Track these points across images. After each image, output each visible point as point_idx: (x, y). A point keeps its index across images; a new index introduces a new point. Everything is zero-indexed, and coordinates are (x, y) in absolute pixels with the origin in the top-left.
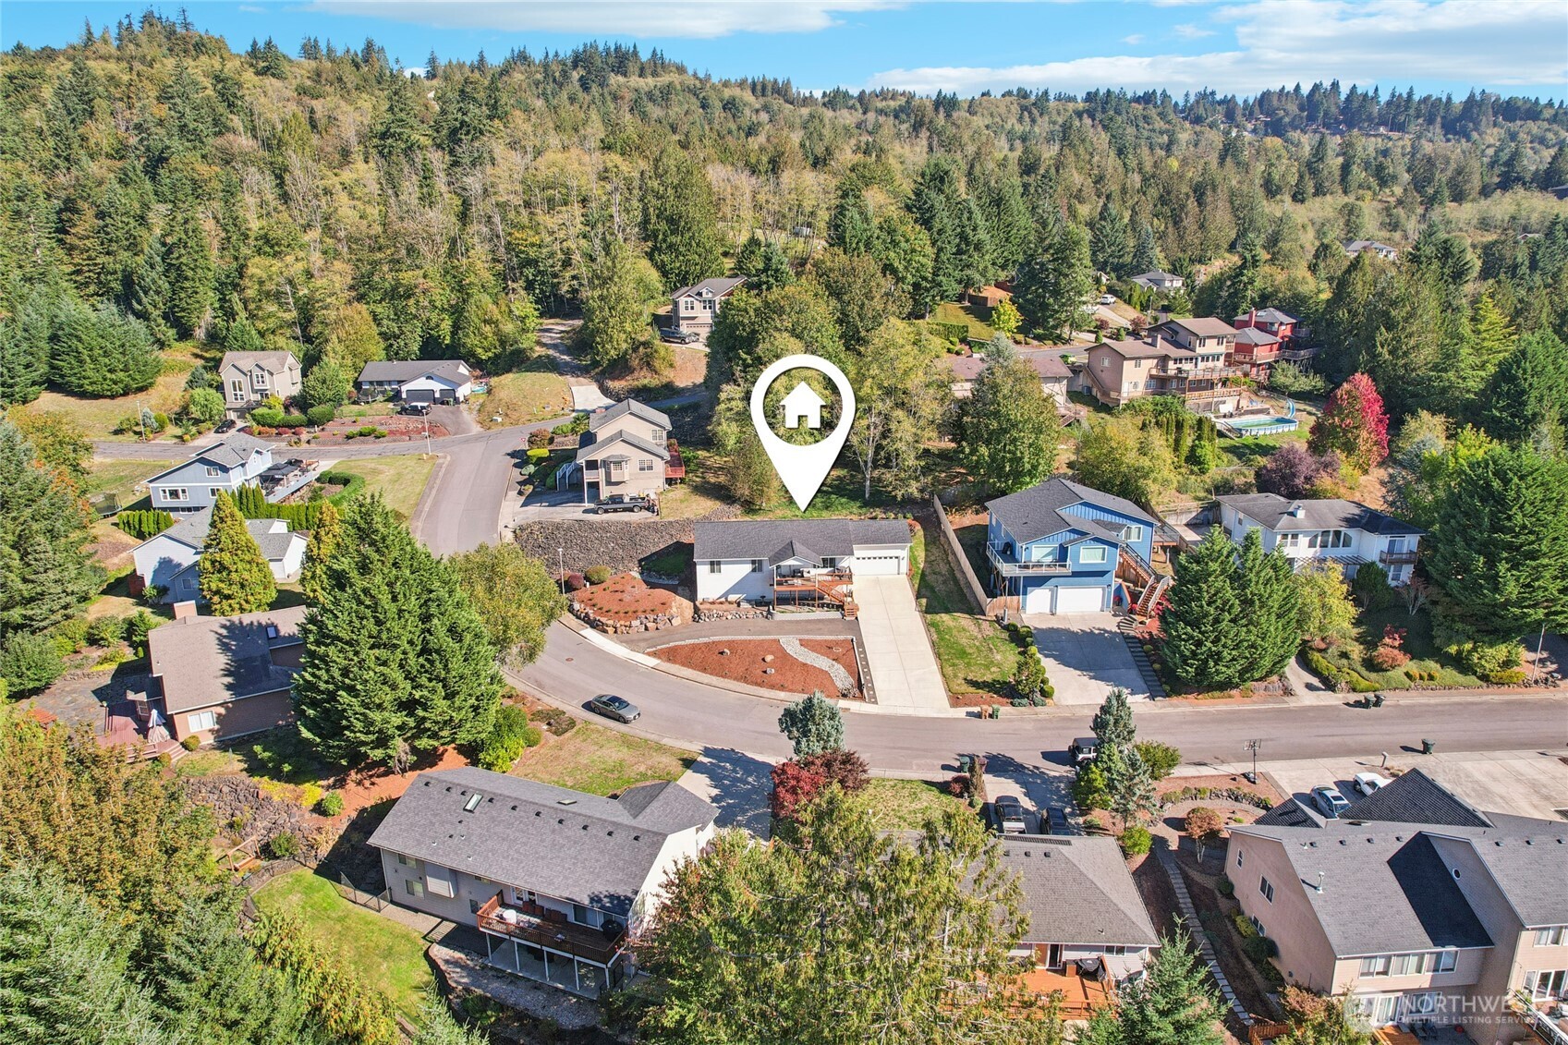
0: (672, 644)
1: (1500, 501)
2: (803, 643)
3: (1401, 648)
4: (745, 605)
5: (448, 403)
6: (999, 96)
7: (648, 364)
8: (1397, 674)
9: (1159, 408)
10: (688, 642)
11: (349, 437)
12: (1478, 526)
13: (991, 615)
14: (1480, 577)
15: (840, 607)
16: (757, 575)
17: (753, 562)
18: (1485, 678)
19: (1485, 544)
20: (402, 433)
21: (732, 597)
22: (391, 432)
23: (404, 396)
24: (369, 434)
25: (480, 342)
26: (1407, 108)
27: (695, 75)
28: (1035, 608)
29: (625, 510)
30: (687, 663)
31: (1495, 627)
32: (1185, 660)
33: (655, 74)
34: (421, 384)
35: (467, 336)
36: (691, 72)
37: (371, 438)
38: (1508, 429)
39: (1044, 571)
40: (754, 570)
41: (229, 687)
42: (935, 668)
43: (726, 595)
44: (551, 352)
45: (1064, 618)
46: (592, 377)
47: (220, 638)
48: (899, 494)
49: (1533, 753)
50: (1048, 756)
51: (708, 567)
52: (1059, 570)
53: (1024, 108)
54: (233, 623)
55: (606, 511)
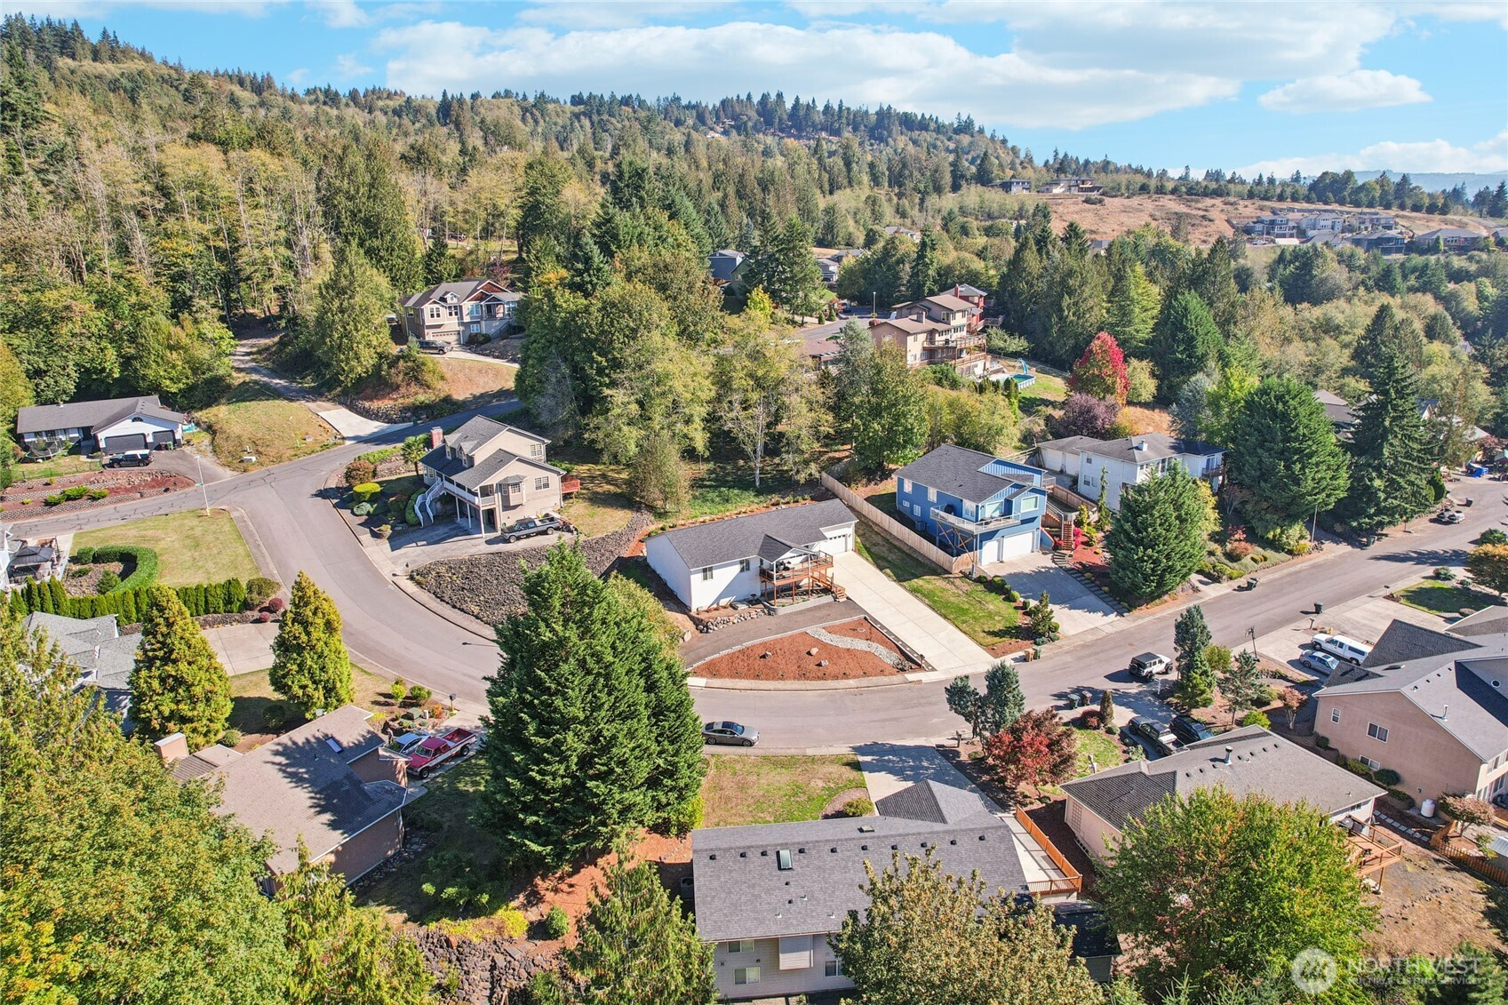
0: (708, 659)
1: (1284, 417)
2: (830, 630)
3: (1246, 540)
4: (742, 607)
5: (166, 448)
6: (489, 98)
7: (417, 379)
8: (1247, 560)
9: (938, 375)
10: (723, 653)
11: (49, 504)
12: (1273, 440)
13: (956, 571)
14: (1282, 477)
15: (827, 590)
16: (746, 573)
17: (742, 562)
18: (1290, 552)
19: (1282, 452)
20: (127, 490)
21: (724, 602)
22: (114, 491)
23: (102, 445)
24: (80, 496)
25: (168, 371)
26: (840, 117)
27: (165, 63)
28: (988, 560)
29: (539, 533)
30: (736, 674)
31: (1290, 512)
32: (1146, 578)
33: (113, 59)
34: (126, 428)
35: (147, 366)
36: (158, 60)
37: (84, 502)
38: (1188, 367)
39: (991, 527)
40: (742, 570)
41: (333, 825)
42: (951, 627)
43: (717, 601)
44: (255, 377)
45: (1012, 564)
46: (333, 400)
47: (282, 768)
48: (802, 477)
49: (1364, 598)
50: (1113, 677)
51: (701, 575)
52: (1003, 523)
53: (525, 110)
54: (285, 747)
55: (518, 538)
